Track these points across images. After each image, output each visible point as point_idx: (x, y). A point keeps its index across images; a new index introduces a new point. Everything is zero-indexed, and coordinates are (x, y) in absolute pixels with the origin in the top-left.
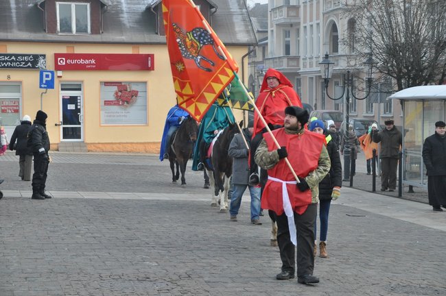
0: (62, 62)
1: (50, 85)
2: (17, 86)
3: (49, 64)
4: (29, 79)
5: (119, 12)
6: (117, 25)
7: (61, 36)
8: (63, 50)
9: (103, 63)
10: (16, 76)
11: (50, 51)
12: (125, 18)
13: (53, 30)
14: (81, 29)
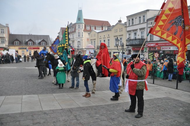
0: (29, 48)
1: (28, 51)
2: (24, 51)
3: (27, 49)
4: (25, 50)
5: (36, 43)
6: (36, 44)
7: (29, 45)
8: (29, 47)
9: (34, 48)
10: (24, 50)
11: (28, 47)
12: (37, 43)
13: (28, 45)
14: (31, 44)
